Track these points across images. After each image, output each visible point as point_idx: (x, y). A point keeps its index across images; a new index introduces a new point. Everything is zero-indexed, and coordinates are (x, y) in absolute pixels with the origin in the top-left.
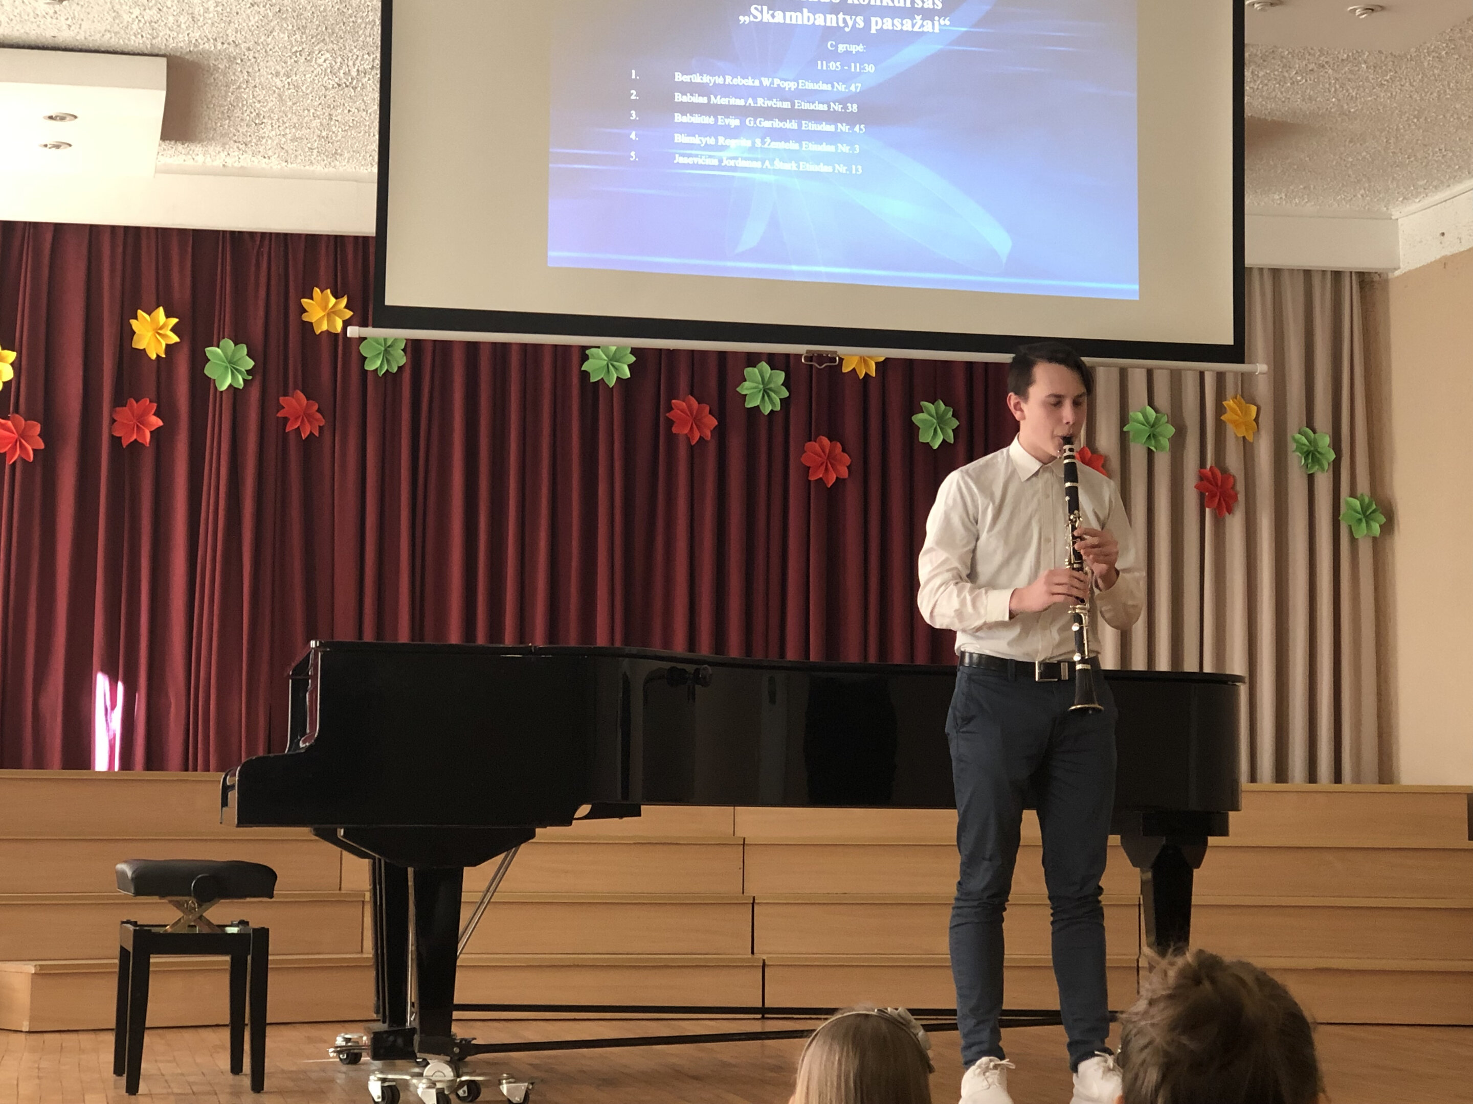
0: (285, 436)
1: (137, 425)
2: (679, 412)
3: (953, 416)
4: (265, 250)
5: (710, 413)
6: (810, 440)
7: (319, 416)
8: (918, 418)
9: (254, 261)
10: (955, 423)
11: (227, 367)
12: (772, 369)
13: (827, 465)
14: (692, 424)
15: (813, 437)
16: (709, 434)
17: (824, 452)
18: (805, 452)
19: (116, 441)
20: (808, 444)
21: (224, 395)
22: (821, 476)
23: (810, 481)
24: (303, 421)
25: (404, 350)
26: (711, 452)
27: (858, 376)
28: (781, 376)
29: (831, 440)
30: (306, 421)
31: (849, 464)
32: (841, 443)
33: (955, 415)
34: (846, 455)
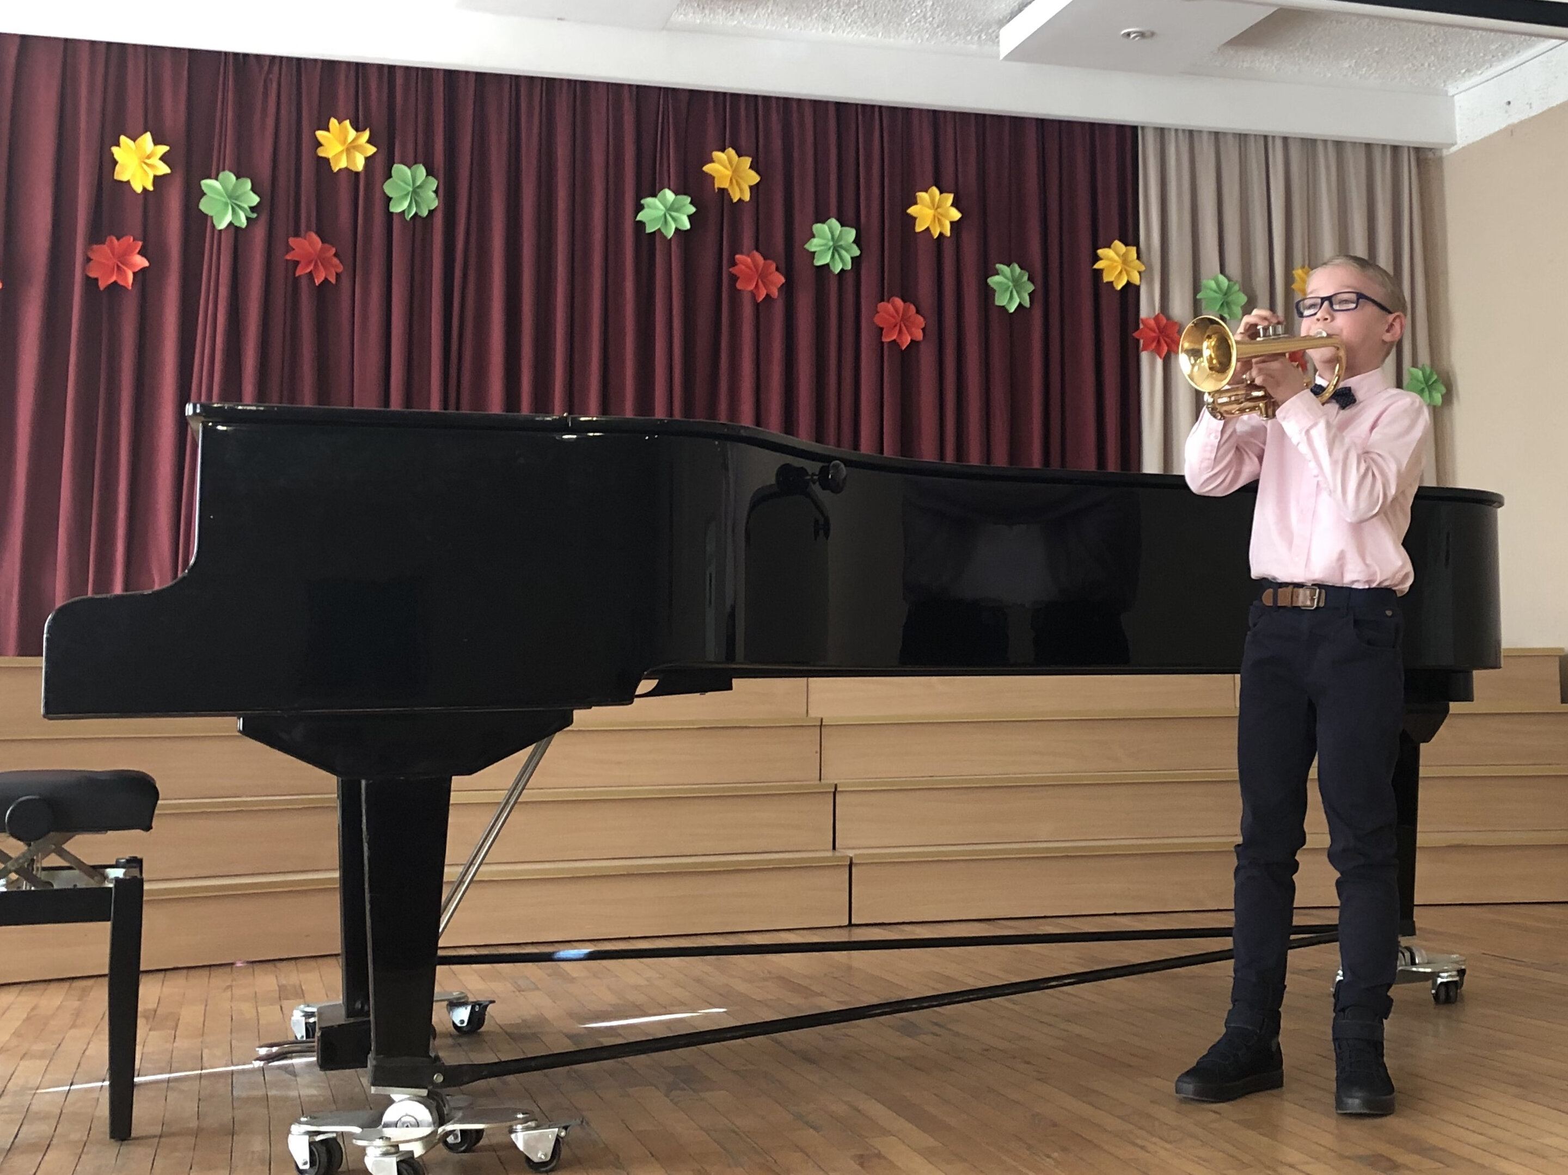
0: (296, 280)
1: (118, 266)
2: (743, 267)
3: (1029, 279)
4: (274, 76)
5: (777, 269)
6: (882, 300)
7: (336, 261)
8: (994, 281)
9: (261, 89)
10: (1031, 287)
11: (226, 204)
12: (842, 225)
13: (900, 326)
14: (757, 282)
15: (886, 298)
16: (776, 292)
17: (898, 313)
18: (878, 312)
19: (90, 283)
20: (881, 305)
21: (223, 235)
22: (894, 337)
23: (882, 343)
24: (316, 265)
25: (436, 192)
26: (778, 310)
27: (932, 236)
28: (851, 234)
29: (904, 301)
30: (320, 264)
31: (923, 326)
32: (914, 305)
33: (1030, 279)
34: (920, 317)
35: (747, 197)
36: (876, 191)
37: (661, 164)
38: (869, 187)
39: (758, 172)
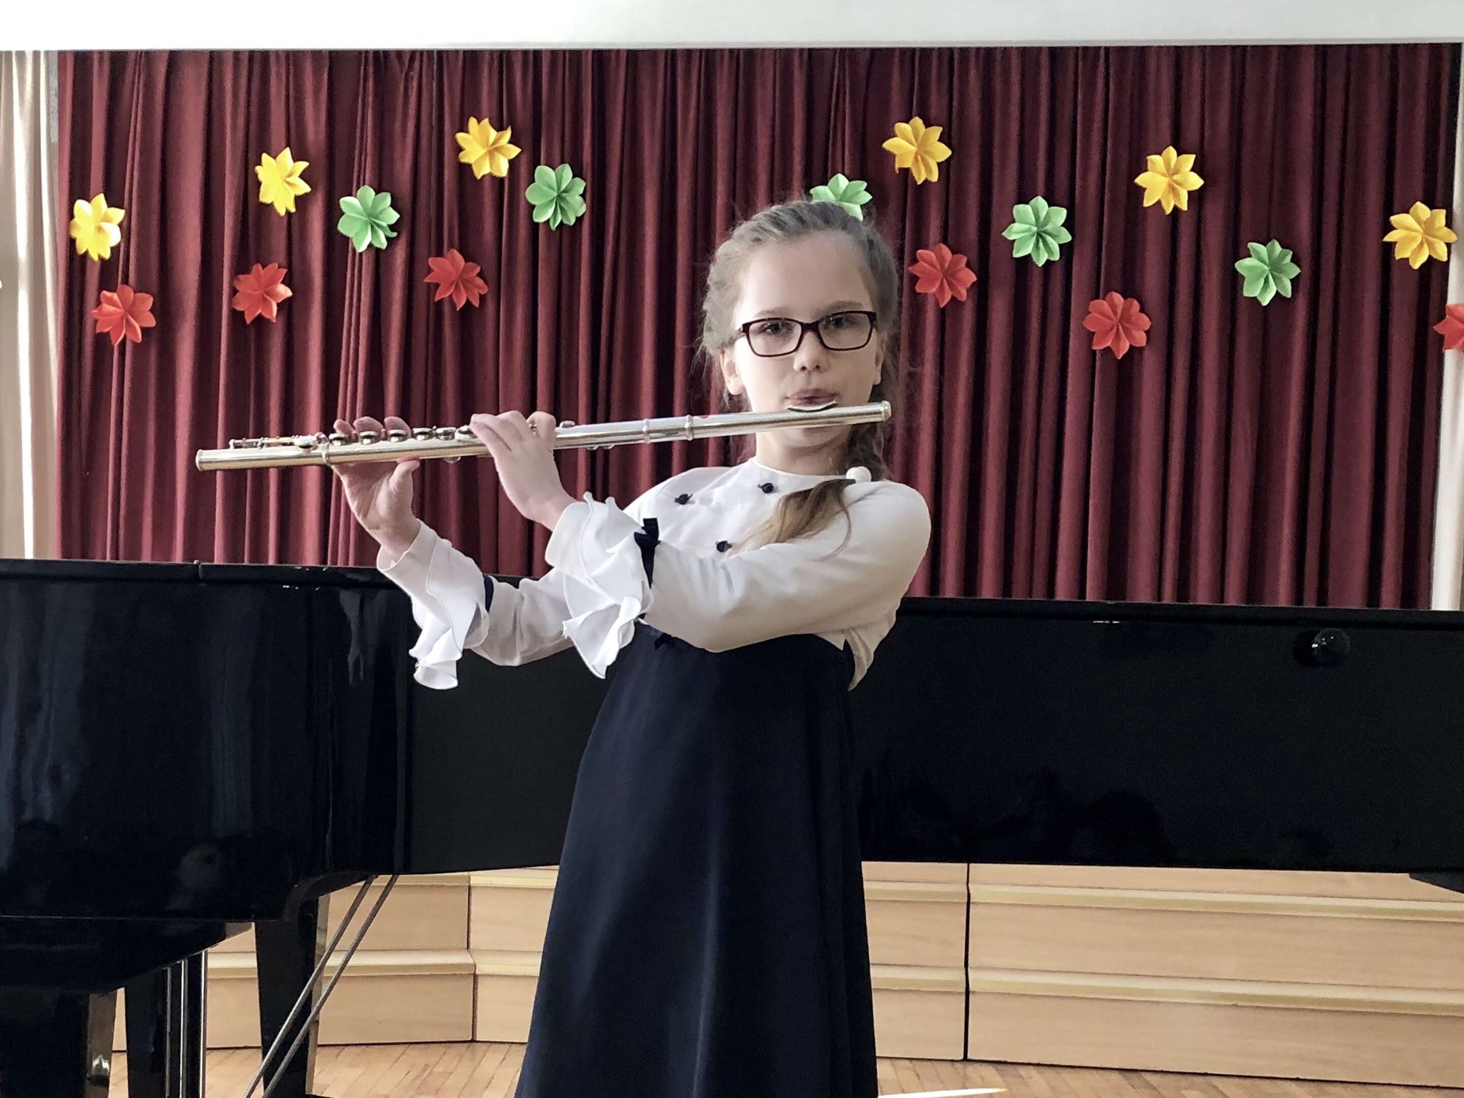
0: (437, 305)
1: (263, 297)
2: (926, 265)
3: (1292, 260)
4: (415, 74)
5: (968, 265)
6: (1097, 297)
7: (480, 281)
8: (1243, 265)
9: (399, 90)
10: (1295, 271)
11: (366, 223)
12: (1050, 204)
13: (1118, 329)
14: (942, 281)
15: (1101, 293)
16: (964, 292)
17: (1115, 313)
18: (1089, 313)
19: (237, 317)
20: (1095, 303)
21: (364, 257)
22: (1109, 344)
23: (1094, 352)
24: (457, 287)
25: (583, 196)
26: (968, 317)
27: (1163, 211)
28: (1061, 214)
29: (1125, 298)
30: (461, 285)
31: (1147, 328)
32: (1139, 302)
33: (1295, 260)
34: (1144, 316)
35: (935, 177)
36: (1095, 158)
37: (834, 144)
38: (1086, 156)
39: (949, 145)
